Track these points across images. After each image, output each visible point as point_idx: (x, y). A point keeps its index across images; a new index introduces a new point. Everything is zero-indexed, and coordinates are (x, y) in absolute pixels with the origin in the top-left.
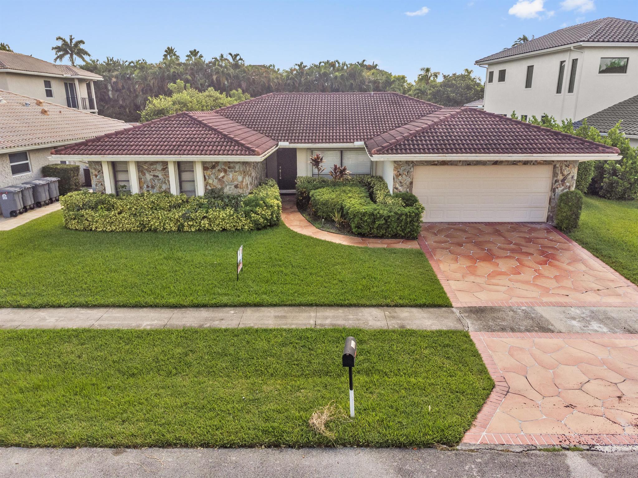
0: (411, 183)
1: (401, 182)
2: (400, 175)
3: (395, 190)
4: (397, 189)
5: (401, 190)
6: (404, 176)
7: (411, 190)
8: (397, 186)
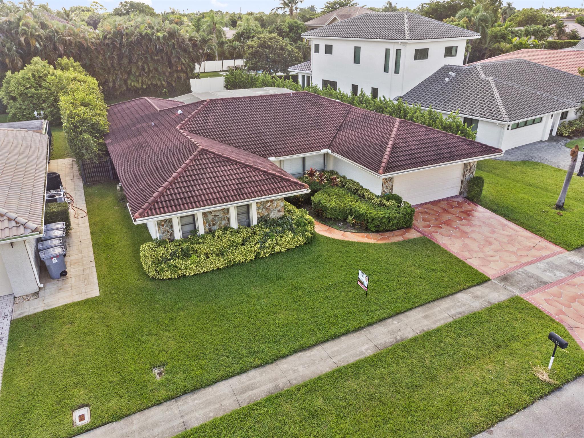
0: (392, 186)
1: (386, 187)
2: (386, 182)
3: (383, 192)
4: (384, 191)
5: (387, 192)
6: (389, 182)
7: (392, 191)
8: (385, 190)
